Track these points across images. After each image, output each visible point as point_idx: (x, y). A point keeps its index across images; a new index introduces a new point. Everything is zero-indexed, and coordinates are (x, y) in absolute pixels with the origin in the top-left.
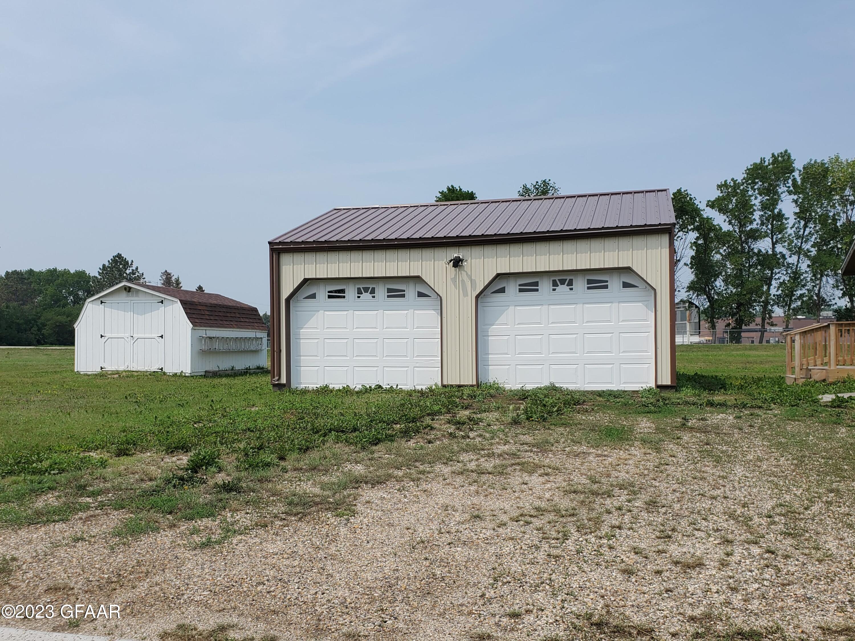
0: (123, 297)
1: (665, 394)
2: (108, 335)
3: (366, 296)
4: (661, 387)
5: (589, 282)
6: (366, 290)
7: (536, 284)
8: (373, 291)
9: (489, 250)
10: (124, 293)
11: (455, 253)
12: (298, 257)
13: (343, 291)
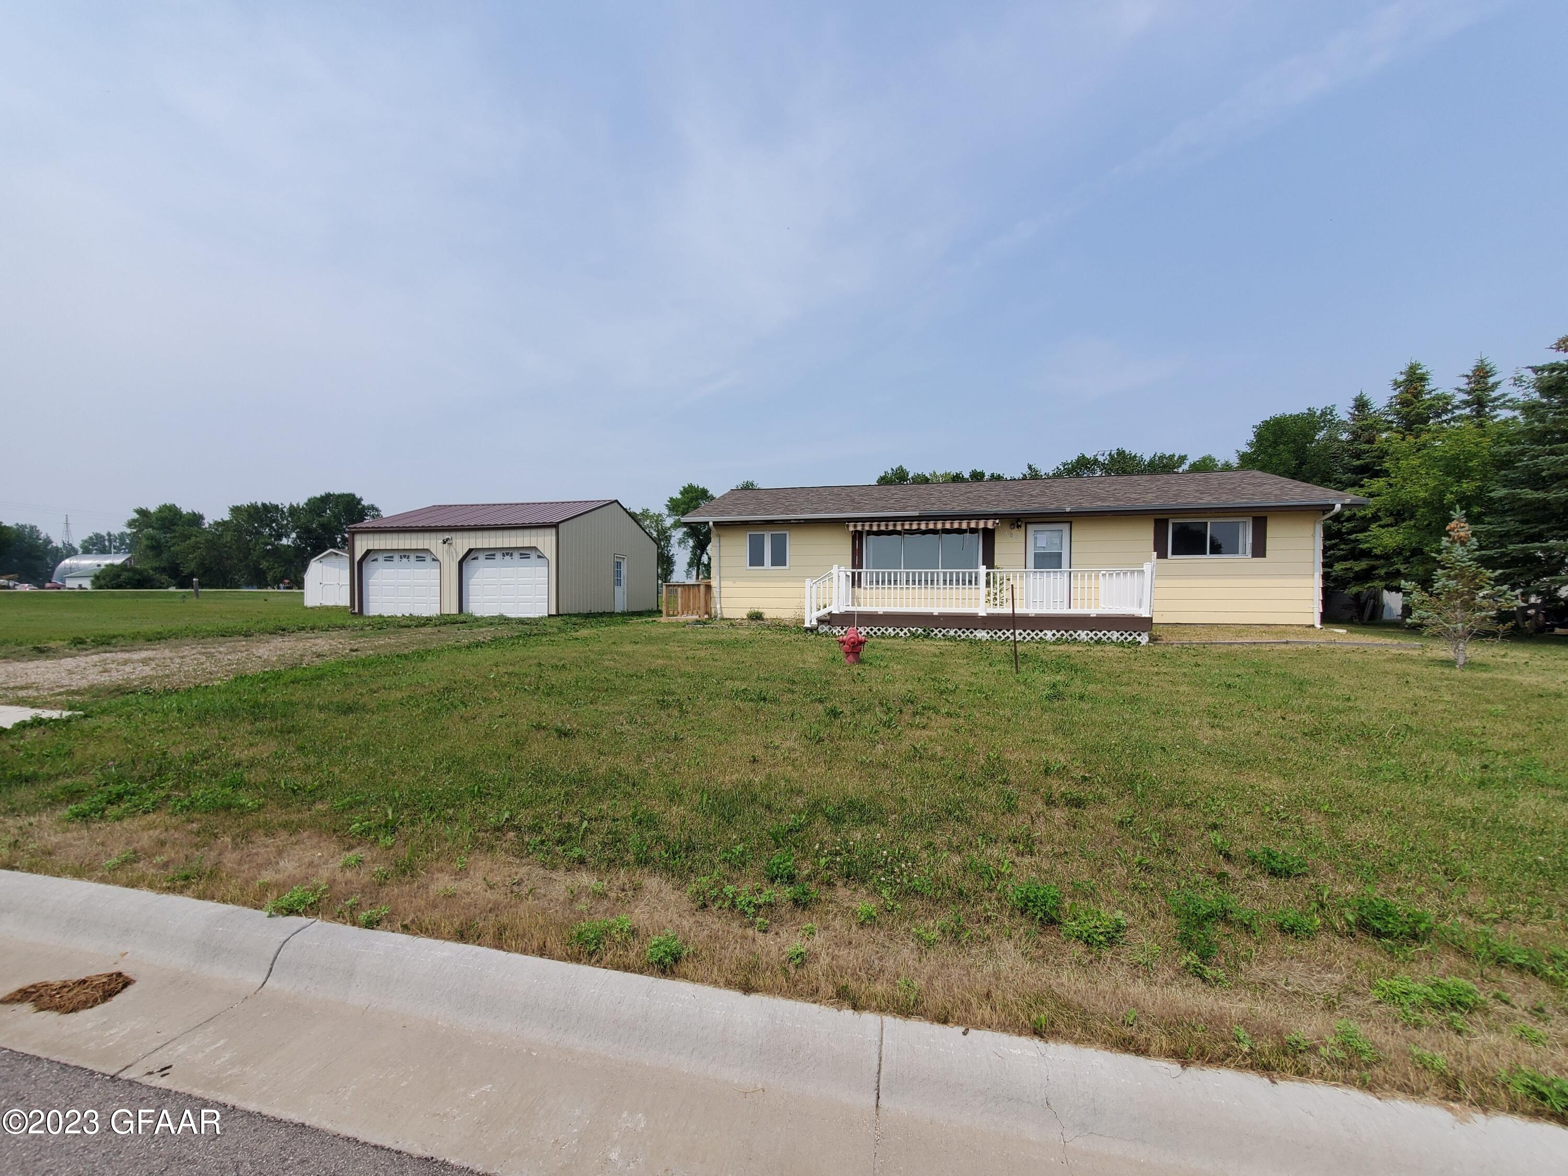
0: (333, 558)
1: (552, 620)
2: (324, 583)
3: (405, 560)
4: (550, 616)
5: (521, 554)
6: (405, 556)
7: (494, 555)
8: (408, 557)
9: (466, 534)
10: (334, 556)
11: (447, 536)
12: (364, 536)
13: (392, 557)
